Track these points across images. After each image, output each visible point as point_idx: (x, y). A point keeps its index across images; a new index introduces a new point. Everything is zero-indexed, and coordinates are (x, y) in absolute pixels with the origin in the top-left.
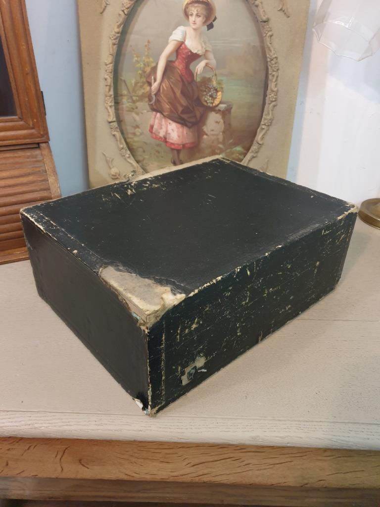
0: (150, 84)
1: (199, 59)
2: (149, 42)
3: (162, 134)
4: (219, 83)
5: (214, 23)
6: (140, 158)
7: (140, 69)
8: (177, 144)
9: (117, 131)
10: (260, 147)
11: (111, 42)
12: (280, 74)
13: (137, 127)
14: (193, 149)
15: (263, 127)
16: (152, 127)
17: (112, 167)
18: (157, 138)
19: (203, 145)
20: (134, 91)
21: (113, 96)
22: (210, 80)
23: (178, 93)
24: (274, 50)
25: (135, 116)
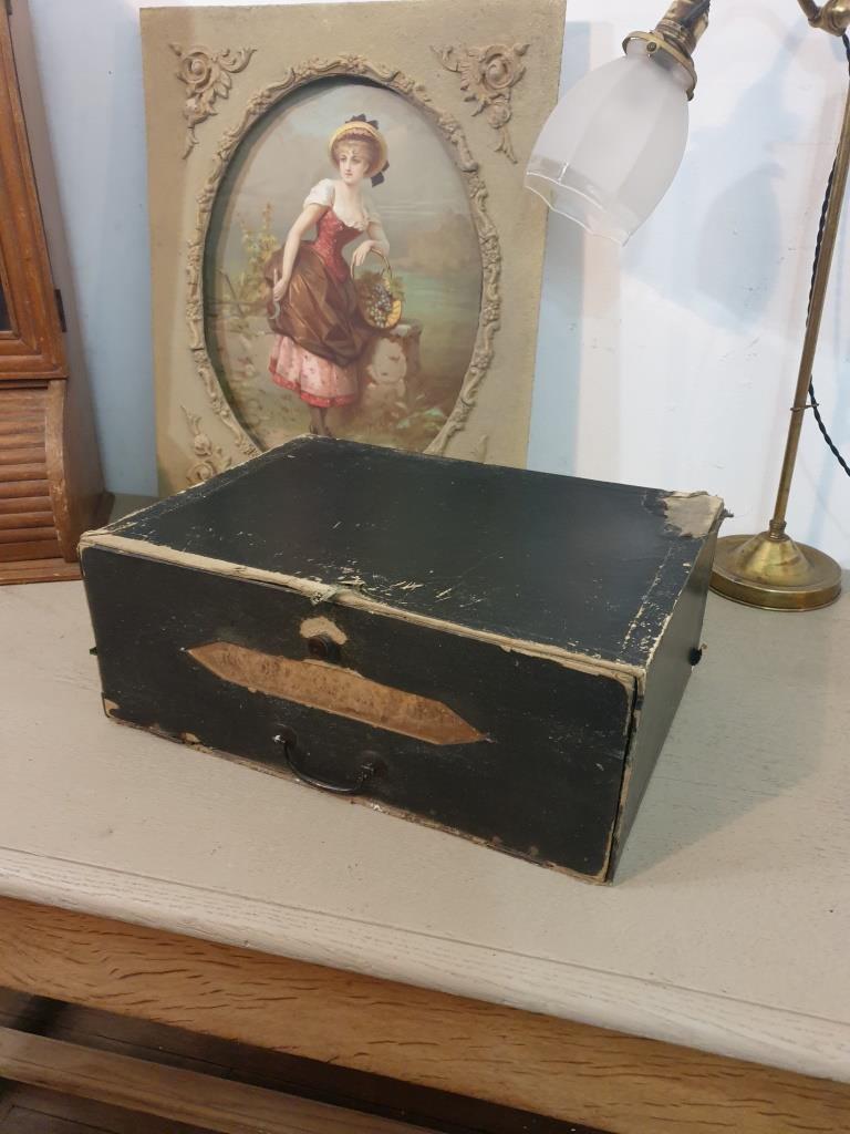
0: (271, 283)
1: (359, 238)
2: (269, 207)
3: (292, 376)
4: (396, 284)
5: (385, 174)
6: (253, 420)
7: (254, 255)
8: (320, 397)
9: (208, 368)
10: (471, 410)
11: (198, 207)
12: (503, 268)
13: (248, 361)
14: (351, 406)
15: (473, 370)
16: (274, 362)
17: (197, 432)
18: (285, 384)
19: (368, 402)
20: (243, 294)
21: (200, 303)
22: (378, 277)
23: (321, 301)
24: (491, 222)
25: (245, 340)
